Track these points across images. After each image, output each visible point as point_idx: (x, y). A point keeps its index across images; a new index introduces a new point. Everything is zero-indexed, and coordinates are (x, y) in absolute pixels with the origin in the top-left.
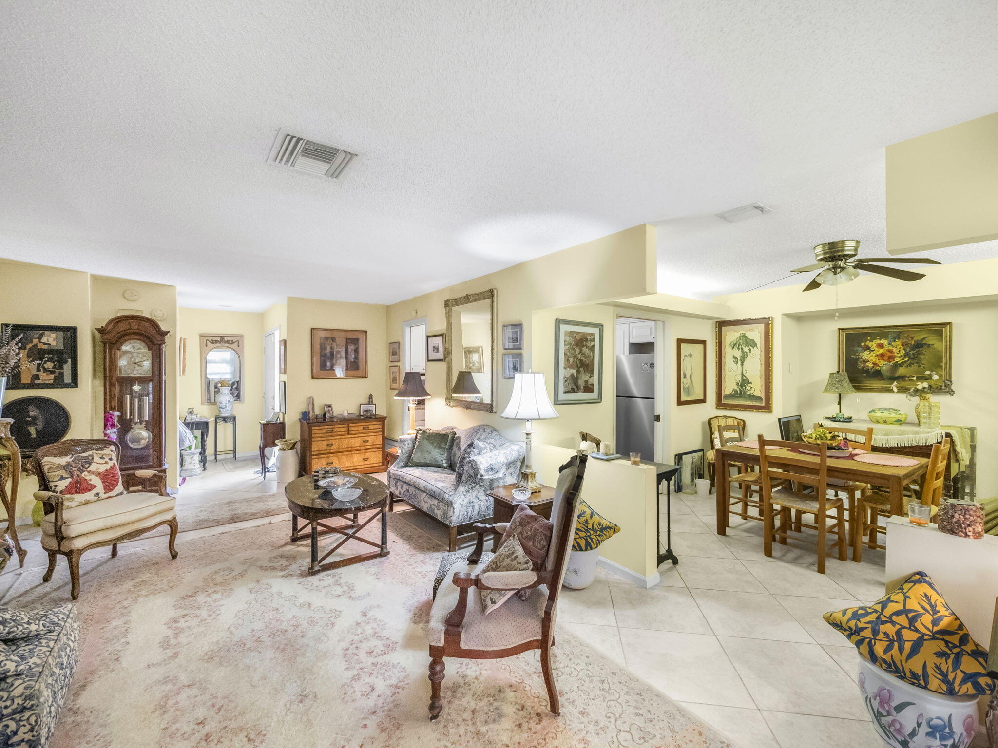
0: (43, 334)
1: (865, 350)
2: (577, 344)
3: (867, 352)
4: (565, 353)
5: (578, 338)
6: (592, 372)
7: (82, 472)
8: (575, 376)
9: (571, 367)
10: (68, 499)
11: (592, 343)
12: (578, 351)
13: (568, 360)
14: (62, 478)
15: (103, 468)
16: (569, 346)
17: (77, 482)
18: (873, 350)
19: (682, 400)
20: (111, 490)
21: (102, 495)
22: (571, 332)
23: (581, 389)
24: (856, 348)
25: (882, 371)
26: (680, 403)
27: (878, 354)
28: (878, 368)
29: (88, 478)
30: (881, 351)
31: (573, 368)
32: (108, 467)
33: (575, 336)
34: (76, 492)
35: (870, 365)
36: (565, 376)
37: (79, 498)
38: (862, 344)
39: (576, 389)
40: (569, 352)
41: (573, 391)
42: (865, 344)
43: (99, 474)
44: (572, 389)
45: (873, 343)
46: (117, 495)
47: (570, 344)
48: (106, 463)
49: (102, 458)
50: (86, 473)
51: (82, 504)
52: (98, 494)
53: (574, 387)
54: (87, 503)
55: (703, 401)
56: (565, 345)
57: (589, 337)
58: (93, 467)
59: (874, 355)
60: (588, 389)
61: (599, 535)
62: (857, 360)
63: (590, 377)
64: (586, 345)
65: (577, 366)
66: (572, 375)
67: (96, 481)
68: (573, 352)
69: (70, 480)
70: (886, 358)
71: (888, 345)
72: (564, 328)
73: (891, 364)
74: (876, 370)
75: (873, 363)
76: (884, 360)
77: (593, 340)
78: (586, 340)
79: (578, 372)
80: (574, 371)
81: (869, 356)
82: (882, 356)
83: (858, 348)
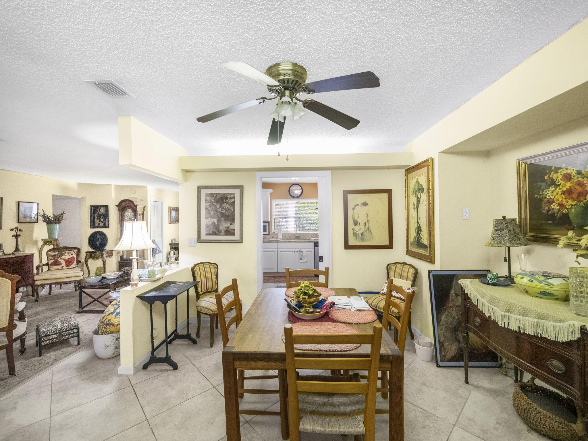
0: (100, 209)
1: (550, 186)
2: (217, 202)
3: (552, 189)
4: (206, 208)
5: (218, 197)
6: (233, 221)
7: (58, 258)
8: (216, 224)
9: (212, 217)
10: (51, 267)
11: (233, 200)
12: (218, 206)
13: (209, 213)
14: (51, 260)
15: (67, 258)
16: (210, 203)
17: (56, 261)
18: (559, 185)
19: (350, 244)
20: (69, 266)
21: (65, 267)
22: (211, 193)
23: (222, 233)
24: (539, 184)
25: (571, 216)
26: (347, 247)
27: (565, 189)
28: (565, 211)
29: (60, 261)
30: (569, 185)
31: (214, 218)
32: (69, 257)
33: (216, 196)
34: (55, 265)
35: (555, 207)
36: (207, 223)
37: (55, 267)
38: (546, 178)
39: (217, 233)
40: (210, 207)
41: (215, 234)
42: (549, 177)
43: (64, 260)
44: (213, 232)
45: (559, 174)
46: (71, 268)
47: (211, 202)
48: (69, 256)
49: (68, 254)
50: (60, 259)
51: (56, 270)
52: (63, 267)
53: (215, 231)
54: (58, 269)
55: (390, 246)
56: (206, 203)
57: (229, 196)
58: (63, 257)
59: (560, 192)
60: (230, 232)
61: (104, 328)
62: (541, 200)
63: (231, 224)
64: (226, 202)
65: (218, 217)
66: (214, 223)
67: (63, 263)
68: (213, 207)
69: (53, 260)
70: (575, 196)
71: (577, 176)
72: (204, 192)
73: (582, 204)
74: (563, 214)
75: (559, 204)
76: (572, 198)
77: (234, 198)
78: (227, 198)
79: (219, 221)
80: (215, 221)
81: (554, 194)
82: (569, 193)
83: (541, 184)
